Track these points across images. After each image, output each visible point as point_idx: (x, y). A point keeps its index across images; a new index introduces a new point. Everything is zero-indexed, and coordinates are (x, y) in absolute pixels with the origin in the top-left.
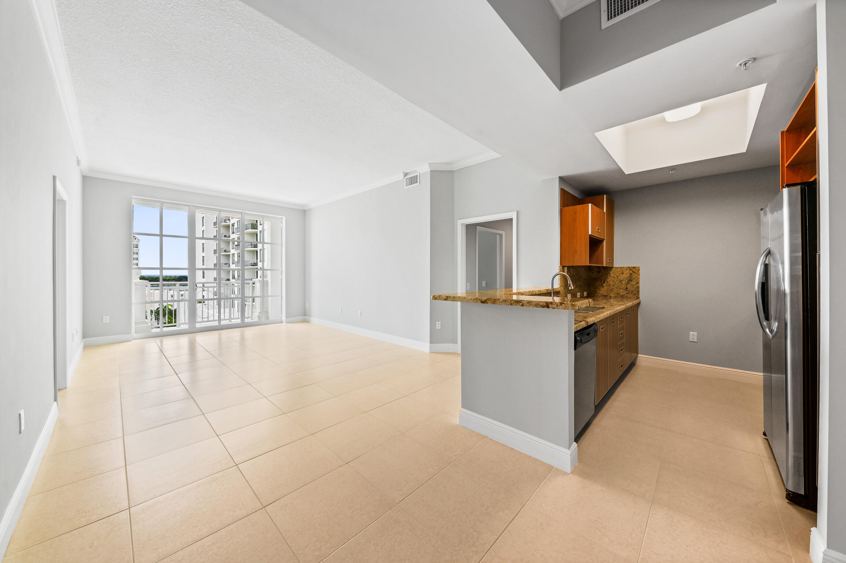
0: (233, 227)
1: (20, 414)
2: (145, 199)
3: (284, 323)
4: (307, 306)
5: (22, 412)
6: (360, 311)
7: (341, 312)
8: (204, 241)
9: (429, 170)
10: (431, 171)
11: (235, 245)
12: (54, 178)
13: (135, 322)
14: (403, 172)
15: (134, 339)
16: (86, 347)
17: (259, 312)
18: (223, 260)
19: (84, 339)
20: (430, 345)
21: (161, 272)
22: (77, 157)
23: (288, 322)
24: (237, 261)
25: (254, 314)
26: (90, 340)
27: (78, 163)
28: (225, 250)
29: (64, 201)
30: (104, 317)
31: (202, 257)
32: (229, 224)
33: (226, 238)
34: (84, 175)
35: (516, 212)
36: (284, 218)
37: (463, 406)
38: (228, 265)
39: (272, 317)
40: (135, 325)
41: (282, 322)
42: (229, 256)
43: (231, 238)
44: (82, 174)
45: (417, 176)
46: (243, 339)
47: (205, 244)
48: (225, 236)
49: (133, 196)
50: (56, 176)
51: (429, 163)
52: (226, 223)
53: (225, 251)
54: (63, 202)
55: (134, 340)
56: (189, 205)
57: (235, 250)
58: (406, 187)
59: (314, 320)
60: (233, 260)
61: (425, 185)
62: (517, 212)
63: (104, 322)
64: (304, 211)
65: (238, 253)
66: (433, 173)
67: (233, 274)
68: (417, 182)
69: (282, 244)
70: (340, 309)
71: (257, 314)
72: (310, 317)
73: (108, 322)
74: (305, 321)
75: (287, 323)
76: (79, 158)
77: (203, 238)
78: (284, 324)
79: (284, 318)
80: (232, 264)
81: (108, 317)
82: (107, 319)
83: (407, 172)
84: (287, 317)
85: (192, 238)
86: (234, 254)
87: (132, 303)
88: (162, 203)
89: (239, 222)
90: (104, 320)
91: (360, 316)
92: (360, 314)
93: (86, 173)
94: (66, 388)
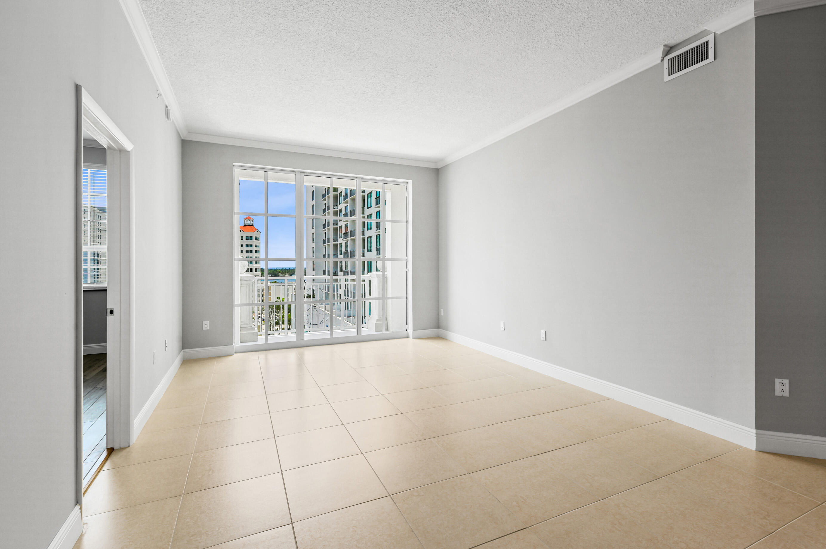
0: (340, 213)
2: (247, 167)
4: (442, 314)
10: (757, 18)
12: (78, 89)
13: (240, 327)
14: (664, 47)
15: (235, 353)
16: (186, 362)
17: (377, 319)
19: (183, 350)
20: (756, 434)
21: (267, 264)
22: (167, 107)
24: (344, 251)
26: (189, 352)
27: (168, 114)
29: (127, 151)
30: (204, 322)
31: (312, 248)
32: (337, 209)
34: (183, 138)
36: (410, 182)
38: (336, 255)
39: (393, 329)
40: (240, 330)
41: (408, 337)
44: (181, 138)
45: (706, 43)
49: (234, 164)
50: (80, 86)
56: (295, 172)
57: (342, 238)
58: (667, 79)
59: (454, 336)
60: (341, 251)
63: (204, 329)
64: (438, 169)
65: (345, 242)
67: (341, 267)
68: (704, 58)
69: (407, 222)
71: (375, 322)
72: (447, 330)
73: (208, 328)
74: (438, 337)
75: (414, 338)
76: (169, 108)
78: (411, 339)
79: (410, 331)
80: (340, 255)
81: (208, 322)
82: (206, 325)
83: (676, 41)
84: (415, 330)
87: (234, 304)
88: (266, 170)
89: (346, 207)
90: (204, 326)
91: (544, 339)
92: (543, 336)
93: (184, 136)
94: (129, 446)
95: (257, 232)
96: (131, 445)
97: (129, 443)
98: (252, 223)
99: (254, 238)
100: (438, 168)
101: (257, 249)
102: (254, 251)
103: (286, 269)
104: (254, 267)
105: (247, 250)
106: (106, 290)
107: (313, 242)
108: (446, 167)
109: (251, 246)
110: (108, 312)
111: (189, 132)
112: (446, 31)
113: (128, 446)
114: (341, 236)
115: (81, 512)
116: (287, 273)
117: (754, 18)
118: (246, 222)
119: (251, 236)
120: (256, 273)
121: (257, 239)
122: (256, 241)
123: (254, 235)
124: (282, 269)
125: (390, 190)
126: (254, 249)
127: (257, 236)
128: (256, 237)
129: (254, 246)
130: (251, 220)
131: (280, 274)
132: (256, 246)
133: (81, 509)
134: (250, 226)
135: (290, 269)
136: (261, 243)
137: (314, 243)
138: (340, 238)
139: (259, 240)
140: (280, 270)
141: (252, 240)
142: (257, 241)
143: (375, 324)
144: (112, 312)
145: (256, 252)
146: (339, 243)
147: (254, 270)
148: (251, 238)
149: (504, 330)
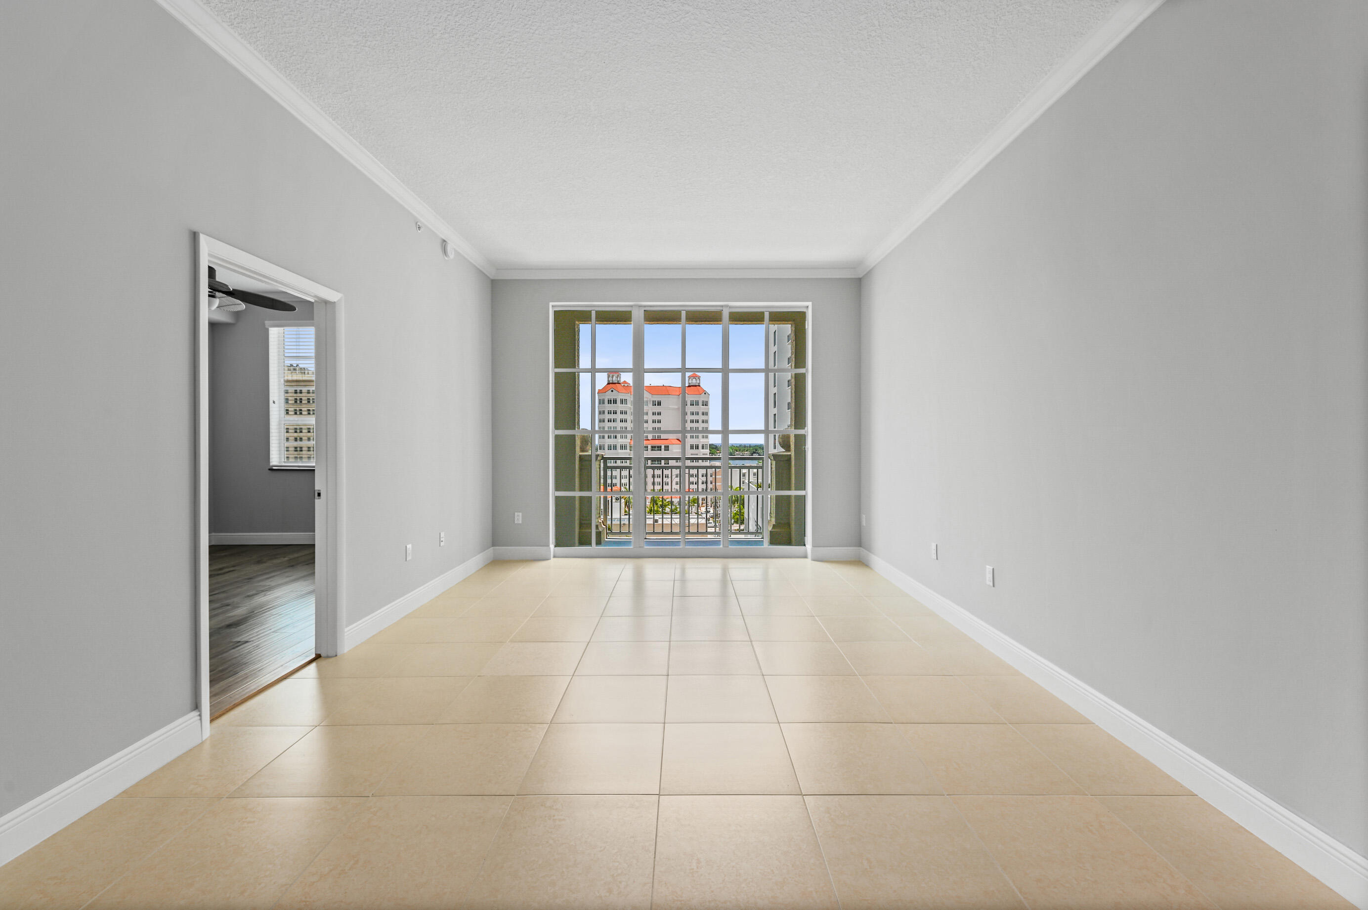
4: (864, 523)
6: (989, 568)
17: (774, 525)
19: (492, 548)
22: (441, 240)
23: (816, 558)
29: (326, 302)
30: (516, 514)
34: (492, 278)
41: (806, 557)
44: (486, 277)
46: (725, 581)
55: (553, 558)
59: (878, 562)
63: (516, 522)
70: (934, 547)
72: (869, 553)
73: (521, 522)
74: (860, 562)
75: (812, 560)
78: (808, 561)
81: (520, 515)
82: (519, 518)
90: (516, 518)
91: (992, 585)
92: (989, 576)
93: (492, 274)
94: (336, 656)
95: (705, 393)
96: (338, 654)
97: (336, 653)
98: (698, 381)
99: (700, 403)
100: (860, 277)
101: (704, 418)
102: (700, 421)
103: (745, 446)
104: (700, 442)
105: (692, 419)
106: (314, 470)
107: (775, 407)
108: (869, 273)
109: (697, 414)
110: (316, 495)
111: (498, 269)
112: (699, 46)
113: (334, 655)
115: (201, 719)
116: (747, 451)
118: (690, 382)
119: (697, 400)
120: (703, 450)
121: (705, 404)
122: (703, 407)
123: (701, 398)
124: (740, 445)
125: (794, 320)
126: (701, 418)
127: (705, 400)
128: (703, 402)
129: (700, 413)
130: (697, 378)
131: (738, 453)
132: (703, 414)
133: (200, 715)
134: (696, 386)
135: (750, 446)
137: (776, 409)
140: (737, 447)
141: (698, 405)
142: (705, 407)
143: (770, 531)
144: (319, 495)
145: (703, 422)
147: (700, 447)
148: (697, 403)
149: (937, 559)
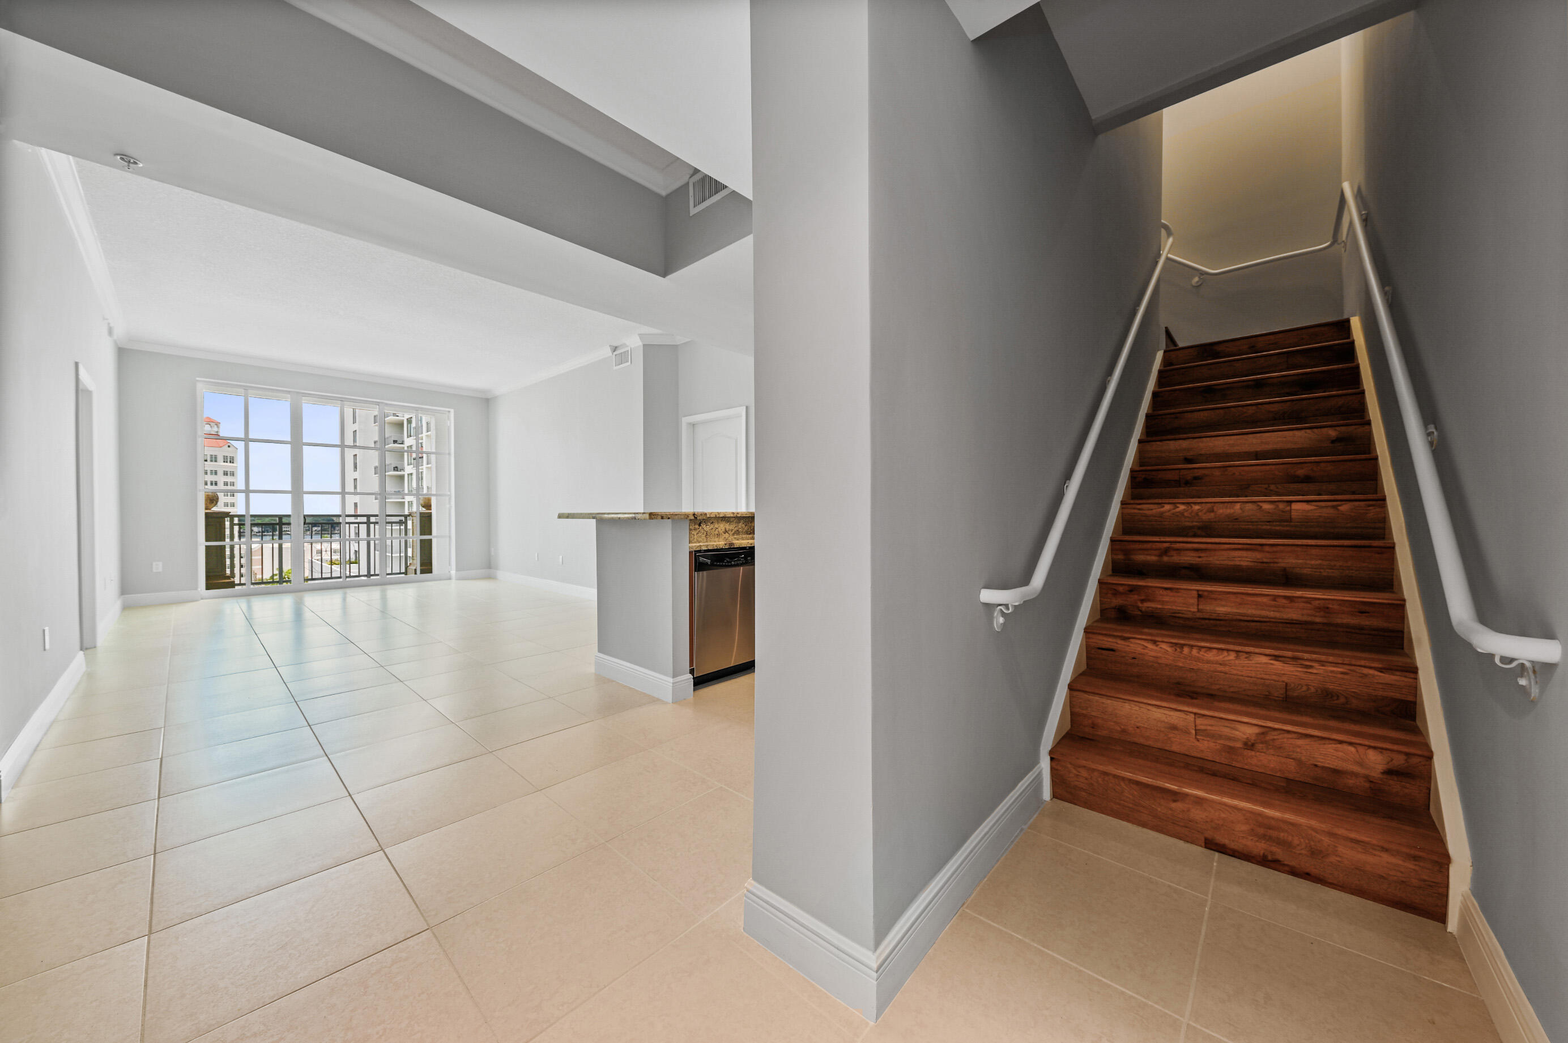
0: (409, 425)
1: (44, 631)
2: (218, 383)
3: (453, 581)
4: (493, 554)
5: (47, 629)
6: (561, 557)
7: (536, 559)
8: (356, 451)
9: (641, 344)
10: (644, 345)
11: (412, 458)
12: (77, 364)
14: (610, 346)
16: (126, 607)
18: (390, 487)
19: (122, 596)
23: (459, 579)
25: (409, 567)
26: (132, 597)
27: (110, 332)
28: (397, 467)
29: (91, 391)
30: (154, 564)
32: (402, 418)
33: (396, 445)
34: (120, 346)
35: (745, 407)
36: (452, 411)
37: (600, 651)
41: (450, 579)
42: (402, 477)
43: (405, 446)
44: (117, 347)
45: (628, 351)
47: (357, 456)
48: (395, 442)
49: (198, 379)
50: (79, 362)
51: (639, 334)
52: (397, 417)
53: (396, 469)
54: (89, 393)
55: (202, 600)
58: (615, 368)
59: (501, 574)
61: (637, 367)
62: (747, 407)
63: (154, 571)
64: (488, 400)
66: (646, 347)
68: (627, 361)
70: (536, 555)
72: (497, 570)
73: (160, 570)
74: (490, 577)
76: (112, 325)
77: (355, 447)
79: (453, 572)
81: (160, 564)
82: (158, 567)
83: (615, 344)
84: (458, 570)
85: (297, 444)
86: (411, 474)
88: (246, 388)
90: (154, 567)
93: (123, 344)
98: (215, 429)
111: (130, 340)
114: (410, 461)
117: (642, 347)
136: (238, 468)
138: (408, 465)
139: (233, 463)
141: (216, 461)
142: (229, 464)
146: (406, 473)
